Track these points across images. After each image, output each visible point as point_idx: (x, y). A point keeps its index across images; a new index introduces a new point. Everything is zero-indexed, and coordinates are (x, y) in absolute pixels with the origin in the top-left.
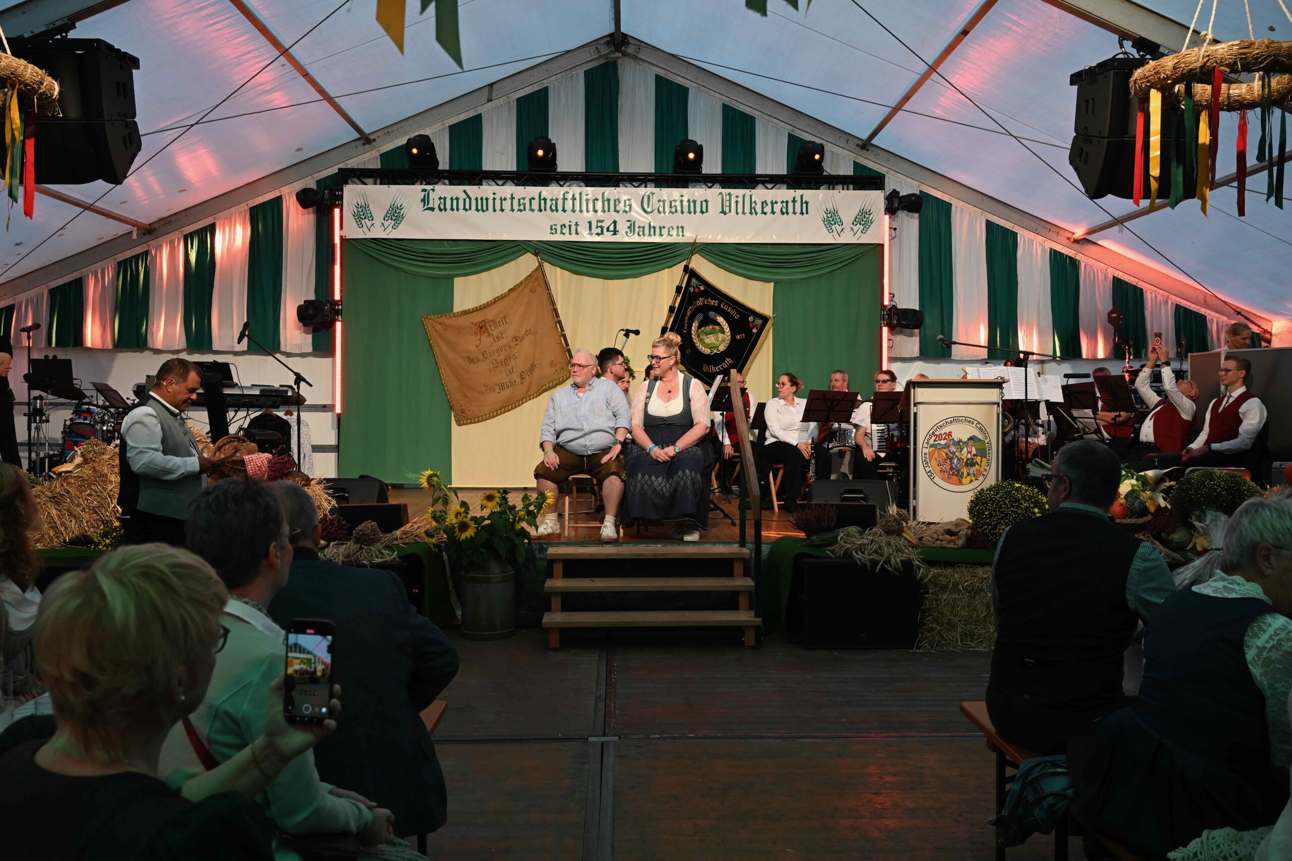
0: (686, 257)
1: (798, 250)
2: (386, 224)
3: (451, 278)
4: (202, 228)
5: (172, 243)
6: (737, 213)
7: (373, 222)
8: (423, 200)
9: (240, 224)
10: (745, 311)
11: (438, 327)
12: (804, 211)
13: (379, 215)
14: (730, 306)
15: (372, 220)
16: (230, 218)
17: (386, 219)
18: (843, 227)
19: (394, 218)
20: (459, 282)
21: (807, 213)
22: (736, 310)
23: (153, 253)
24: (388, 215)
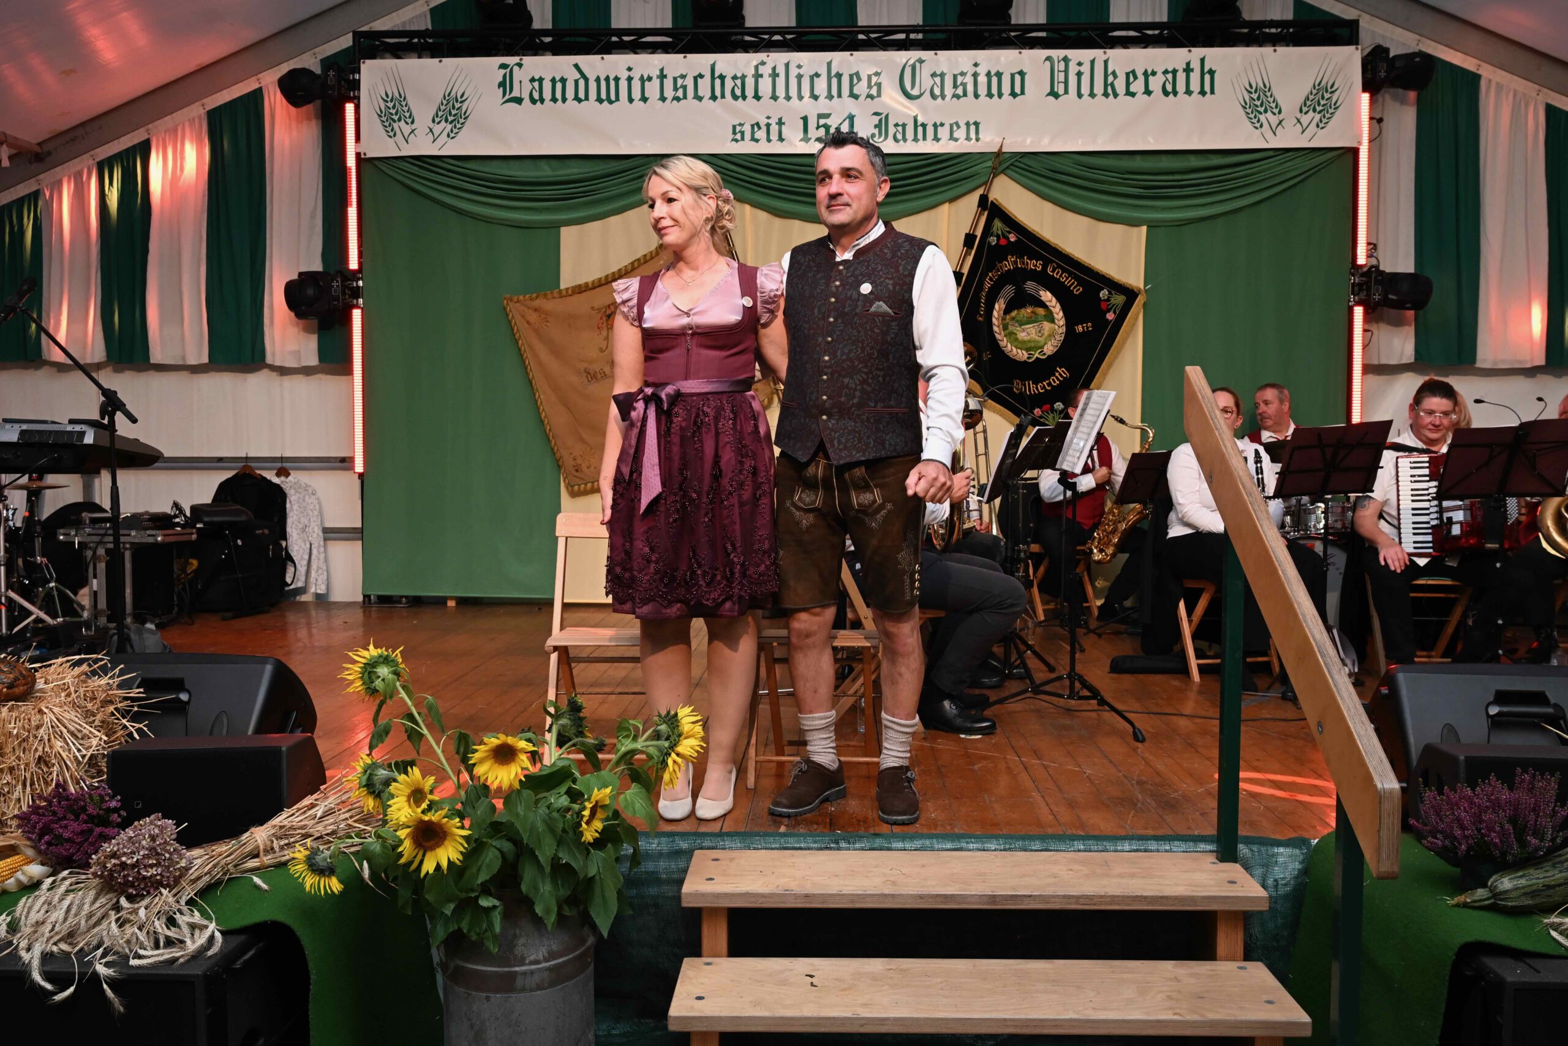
0: (983, 179)
1: (1195, 162)
2: (437, 129)
3: (556, 226)
4: (127, 150)
5: (78, 176)
6: (1080, 95)
7: (413, 127)
8: (502, 84)
9: (191, 141)
10: (1092, 279)
11: (533, 317)
12: (1207, 88)
13: (423, 113)
14: (1064, 270)
15: (413, 122)
16: (175, 131)
17: (437, 120)
18: (1281, 117)
19: (450, 119)
20: (567, 234)
21: (1212, 92)
22: (1076, 278)
23: (47, 194)
24: (440, 114)
